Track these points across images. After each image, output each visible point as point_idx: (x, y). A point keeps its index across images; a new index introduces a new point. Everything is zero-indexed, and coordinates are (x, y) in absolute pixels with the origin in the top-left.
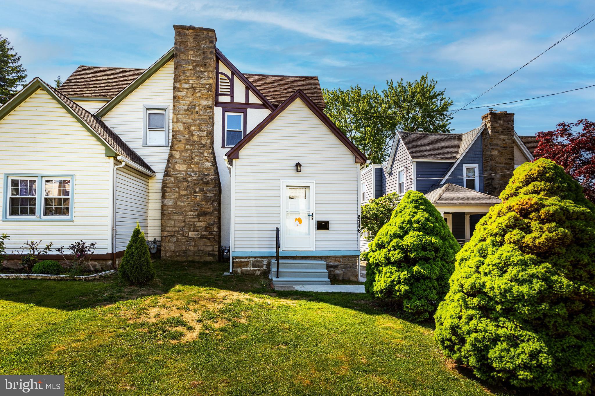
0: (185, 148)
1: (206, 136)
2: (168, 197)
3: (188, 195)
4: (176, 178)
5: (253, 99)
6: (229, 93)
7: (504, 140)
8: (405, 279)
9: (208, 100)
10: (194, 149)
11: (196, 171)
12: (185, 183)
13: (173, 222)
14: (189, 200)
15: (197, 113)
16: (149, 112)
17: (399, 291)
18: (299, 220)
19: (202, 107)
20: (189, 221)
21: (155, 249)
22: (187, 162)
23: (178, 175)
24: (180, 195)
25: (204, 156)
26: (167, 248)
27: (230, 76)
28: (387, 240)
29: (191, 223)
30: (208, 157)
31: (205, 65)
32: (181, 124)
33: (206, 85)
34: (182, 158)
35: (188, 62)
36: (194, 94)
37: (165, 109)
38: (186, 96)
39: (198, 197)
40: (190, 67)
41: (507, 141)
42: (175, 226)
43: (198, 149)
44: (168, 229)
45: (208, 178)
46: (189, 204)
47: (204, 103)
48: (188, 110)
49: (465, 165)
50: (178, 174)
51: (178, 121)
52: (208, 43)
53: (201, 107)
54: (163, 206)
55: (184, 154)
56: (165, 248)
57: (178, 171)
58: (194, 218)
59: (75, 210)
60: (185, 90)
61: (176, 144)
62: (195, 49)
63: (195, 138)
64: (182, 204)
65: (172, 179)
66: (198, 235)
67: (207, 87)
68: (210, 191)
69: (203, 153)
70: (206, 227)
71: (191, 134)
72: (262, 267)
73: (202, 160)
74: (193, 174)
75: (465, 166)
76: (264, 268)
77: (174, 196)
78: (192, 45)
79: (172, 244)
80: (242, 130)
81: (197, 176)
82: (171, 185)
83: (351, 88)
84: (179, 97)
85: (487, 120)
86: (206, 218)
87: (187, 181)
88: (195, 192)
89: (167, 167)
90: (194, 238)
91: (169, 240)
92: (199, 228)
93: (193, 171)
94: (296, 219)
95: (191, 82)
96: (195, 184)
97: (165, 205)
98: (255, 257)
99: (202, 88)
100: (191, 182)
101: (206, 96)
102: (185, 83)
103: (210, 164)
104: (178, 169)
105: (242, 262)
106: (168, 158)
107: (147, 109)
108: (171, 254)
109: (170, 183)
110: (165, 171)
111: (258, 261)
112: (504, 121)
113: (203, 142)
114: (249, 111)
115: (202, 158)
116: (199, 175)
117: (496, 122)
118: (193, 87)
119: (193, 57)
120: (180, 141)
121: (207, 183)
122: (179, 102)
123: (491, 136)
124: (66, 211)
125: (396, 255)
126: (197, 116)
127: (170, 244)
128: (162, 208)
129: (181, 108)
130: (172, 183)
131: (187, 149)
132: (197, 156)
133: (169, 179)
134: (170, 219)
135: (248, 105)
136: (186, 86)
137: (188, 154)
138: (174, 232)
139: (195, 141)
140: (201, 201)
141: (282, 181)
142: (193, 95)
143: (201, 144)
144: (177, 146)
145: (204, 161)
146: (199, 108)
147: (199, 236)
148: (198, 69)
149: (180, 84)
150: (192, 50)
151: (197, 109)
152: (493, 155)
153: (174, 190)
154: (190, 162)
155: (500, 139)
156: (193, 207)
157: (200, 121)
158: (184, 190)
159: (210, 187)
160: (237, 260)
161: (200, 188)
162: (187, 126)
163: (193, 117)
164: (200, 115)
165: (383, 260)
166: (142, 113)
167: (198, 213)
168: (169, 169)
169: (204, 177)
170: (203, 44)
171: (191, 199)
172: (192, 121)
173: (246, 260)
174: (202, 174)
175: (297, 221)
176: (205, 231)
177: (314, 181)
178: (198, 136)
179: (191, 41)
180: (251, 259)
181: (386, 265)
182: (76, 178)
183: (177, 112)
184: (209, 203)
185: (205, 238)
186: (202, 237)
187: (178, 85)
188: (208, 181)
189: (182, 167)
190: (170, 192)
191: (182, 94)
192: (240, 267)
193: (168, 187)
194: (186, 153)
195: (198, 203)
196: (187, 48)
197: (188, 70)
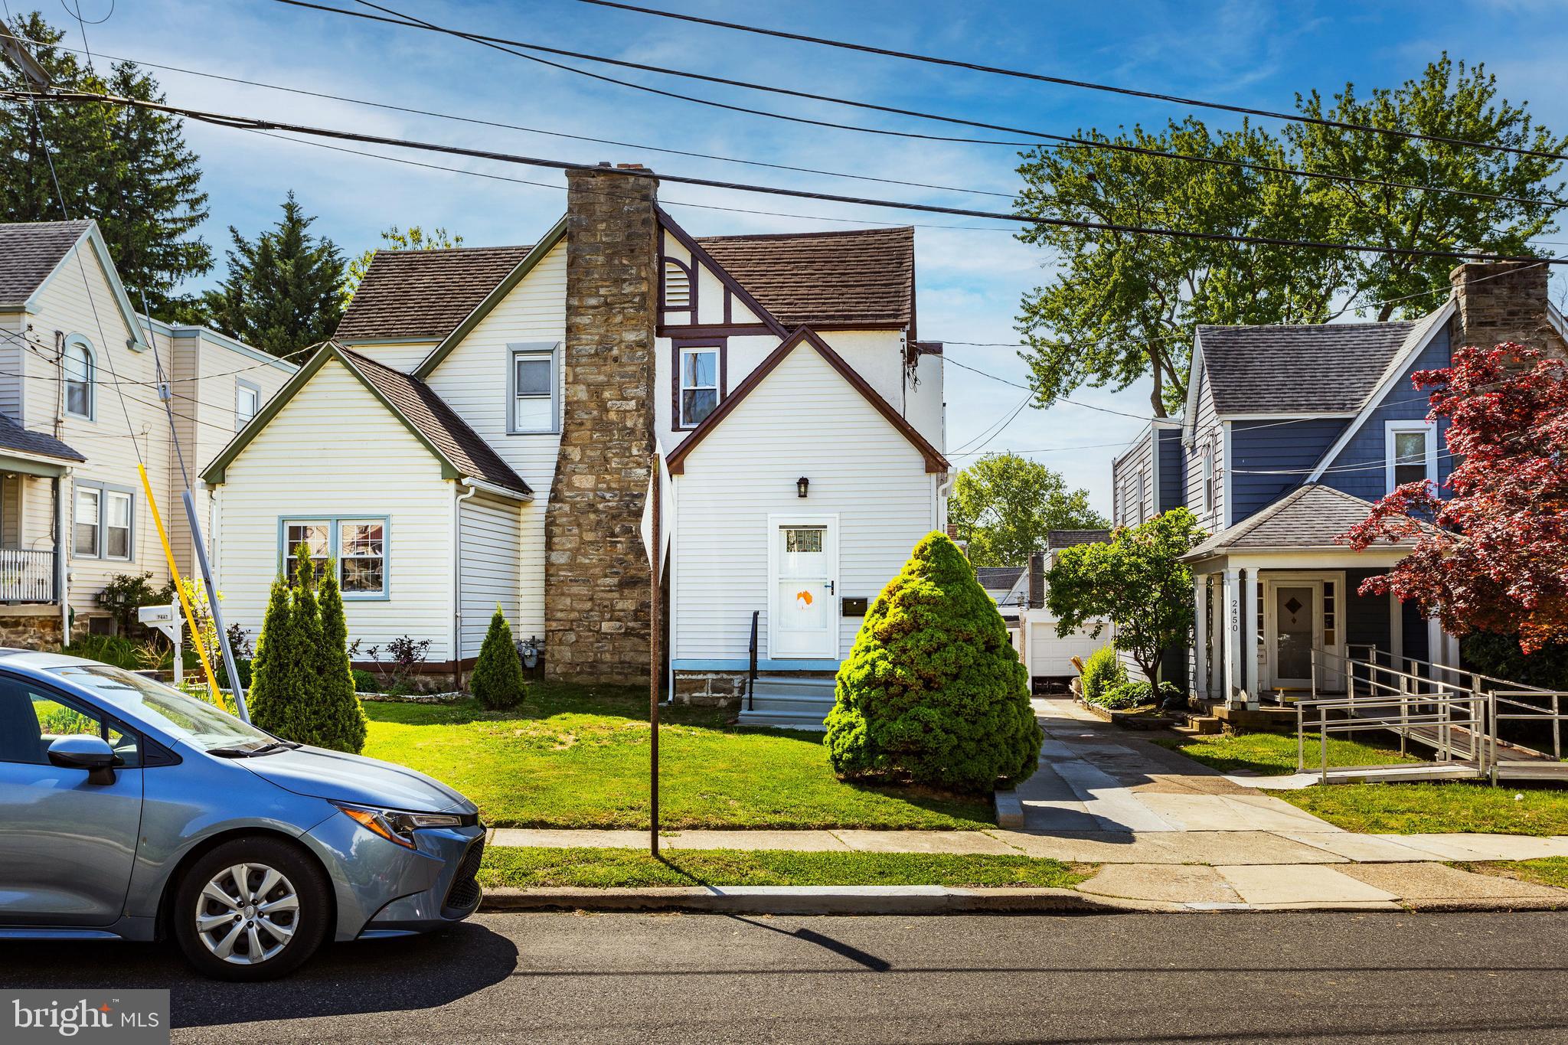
0: (591, 438)
1: (638, 410)
2: (557, 547)
3: (598, 542)
4: (573, 505)
5: (742, 314)
6: (687, 304)
9: (639, 330)
10: (611, 441)
11: (615, 489)
12: (592, 516)
13: (568, 601)
14: (601, 551)
15: (616, 360)
16: (518, 358)
18: (807, 597)
19: (627, 347)
20: (601, 599)
21: (534, 659)
22: (597, 468)
23: (578, 499)
24: (583, 542)
25: (631, 456)
26: (557, 656)
27: (689, 265)
29: (606, 603)
30: (640, 456)
31: (632, 251)
32: (583, 387)
33: (635, 296)
34: (586, 460)
35: (595, 249)
36: (608, 318)
37: (551, 351)
38: (592, 325)
39: (619, 545)
40: (601, 259)
42: (573, 610)
43: (618, 440)
44: (559, 615)
46: (600, 560)
47: (631, 337)
48: (597, 354)
49: (1390, 425)
50: (578, 496)
51: (576, 381)
52: (638, 200)
53: (623, 346)
54: (548, 564)
55: (589, 453)
56: (553, 655)
57: (578, 489)
58: (611, 591)
59: (392, 580)
60: (591, 311)
61: (572, 432)
62: (610, 217)
63: (613, 416)
64: (587, 561)
65: (567, 508)
66: (620, 627)
67: (637, 300)
69: (629, 449)
70: (636, 611)
71: (603, 407)
72: (731, 692)
73: (627, 464)
74: (608, 496)
75: (1392, 425)
76: (736, 693)
77: (571, 543)
78: (604, 208)
79: (567, 648)
80: (718, 387)
81: (617, 499)
82: (565, 519)
84: (578, 328)
85: (1459, 288)
86: (636, 593)
87: (596, 511)
88: (613, 535)
89: (556, 481)
90: (611, 634)
91: (560, 640)
92: (622, 614)
93: (609, 489)
94: (799, 595)
95: (602, 291)
96: (614, 517)
97: (553, 565)
98: (717, 672)
99: (625, 303)
100: (604, 512)
101: (634, 322)
102: (590, 296)
103: (644, 472)
104: (577, 484)
105: (693, 680)
106: (558, 462)
107: (514, 353)
108: (565, 670)
109: (561, 516)
110: (552, 490)
111: (722, 678)
112: (1513, 288)
113: (629, 424)
114: (731, 341)
115: (626, 460)
116: (621, 497)
117: (1485, 292)
118: (606, 304)
119: (606, 235)
120: (581, 424)
122: (578, 339)
123: (1468, 336)
124: (377, 582)
126: (615, 367)
127: (562, 647)
128: (547, 570)
129: (583, 352)
130: (566, 515)
131: (596, 442)
132: (615, 455)
133: (560, 508)
134: (563, 594)
135: (729, 328)
136: (593, 302)
137: (598, 452)
138: (572, 621)
139: (613, 423)
140: (625, 554)
141: (769, 516)
142: (606, 320)
143: (625, 428)
144: (576, 434)
145: (631, 465)
146: (620, 349)
147: (623, 631)
151: (615, 352)
153: (570, 530)
154: (603, 468)
156: (609, 568)
157: (622, 377)
158: (591, 530)
160: (681, 677)
161: (623, 526)
162: (596, 390)
163: (607, 369)
164: (621, 365)
166: (504, 363)
167: (620, 582)
168: (560, 486)
169: (632, 502)
170: (629, 204)
171: (606, 550)
172: (606, 379)
173: (700, 677)
174: (627, 495)
175: (802, 599)
176: (635, 620)
177: (837, 515)
178: (618, 411)
179: (602, 200)
180: (710, 676)
182: (393, 520)
183: (574, 361)
184: (643, 559)
185: (633, 635)
186: (629, 633)
187: (575, 302)
188: (640, 510)
189: (585, 481)
190: (563, 535)
191: (585, 320)
192: (690, 691)
193: (557, 525)
194: (594, 449)
195: (621, 559)
196: (595, 218)
197: (596, 266)
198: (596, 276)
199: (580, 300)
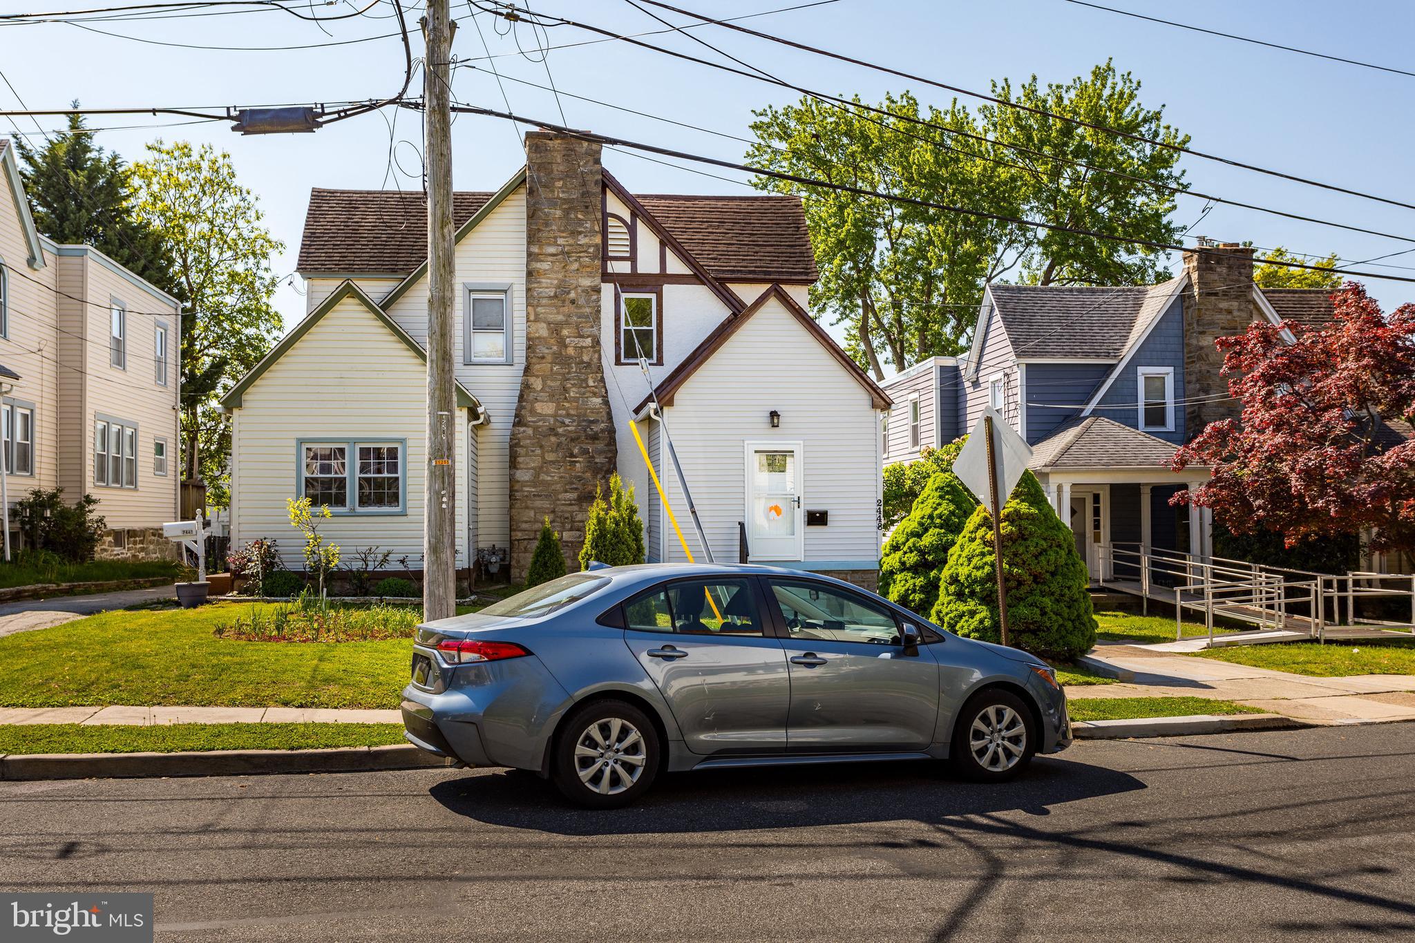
0: (552, 370)
1: (592, 347)
2: (522, 466)
3: (559, 462)
4: (536, 429)
5: (675, 266)
6: (628, 255)
7: (1229, 312)
8: (921, 586)
9: (590, 277)
10: (569, 373)
11: (574, 415)
12: (553, 439)
13: (532, 513)
14: (562, 470)
15: (573, 302)
16: (474, 296)
17: (914, 600)
19: (583, 291)
20: (562, 511)
22: (557, 397)
23: (541, 423)
24: (545, 462)
25: (588, 386)
26: (522, 562)
27: (629, 221)
28: (903, 540)
29: (567, 515)
30: (596, 387)
31: (587, 207)
32: (545, 325)
33: (589, 246)
34: (547, 389)
35: (553, 203)
36: (566, 265)
37: (505, 291)
38: (552, 271)
39: (578, 465)
40: (558, 213)
41: (1236, 313)
42: (537, 521)
43: (575, 372)
44: (524, 526)
45: (596, 428)
46: (561, 477)
47: (586, 282)
48: (556, 296)
50: (540, 421)
51: (537, 320)
52: (591, 163)
53: (579, 290)
54: (512, 480)
55: (549, 382)
56: (518, 562)
57: (540, 415)
58: (571, 505)
59: (409, 497)
60: (550, 258)
61: (534, 364)
62: (567, 176)
63: (571, 351)
64: (549, 478)
65: (530, 431)
66: (580, 537)
67: (591, 250)
68: (601, 452)
69: (586, 380)
71: (562, 344)
73: (584, 394)
74: (567, 421)
75: (1142, 370)
77: (535, 463)
78: (561, 168)
79: (531, 555)
80: (654, 327)
81: (575, 424)
82: (528, 441)
83: (888, 99)
84: (537, 272)
85: (1191, 265)
87: (556, 435)
88: (572, 455)
89: (520, 408)
90: (572, 542)
91: (525, 548)
92: (581, 524)
93: (568, 415)
94: (771, 509)
95: (560, 241)
96: (572, 440)
97: (518, 482)
99: (581, 252)
100: (564, 435)
101: (589, 270)
102: (549, 245)
103: (599, 400)
104: (539, 411)
106: (521, 391)
107: (470, 291)
109: (525, 438)
110: (516, 416)
112: (1230, 267)
113: (586, 358)
114: (667, 288)
115: (583, 390)
116: (579, 422)
117: (1211, 269)
118: (564, 252)
119: (563, 192)
120: (543, 358)
121: (594, 438)
122: (539, 282)
123: (1200, 304)
124: (394, 499)
125: (912, 558)
126: (572, 308)
127: (527, 555)
128: (510, 486)
129: (544, 295)
130: (530, 438)
131: (557, 373)
132: (574, 385)
133: (524, 431)
134: (527, 508)
135: (664, 277)
136: (552, 250)
137: (558, 383)
138: (536, 531)
139: (570, 357)
140: (583, 473)
141: (746, 442)
142: (564, 267)
143: (583, 362)
144: (537, 367)
145: (587, 395)
146: (577, 293)
147: (582, 539)
148: (572, 216)
149: (541, 248)
150: (560, 179)
151: (573, 295)
152: (1201, 348)
153: (533, 451)
154: (563, 397)
155: (1220, 311)
156: (569, 485)
157: (579, 317)
158: (552, 451)
159: (600, 445)
161: (581, 448)
162: (555, 329)
163: (566, 309)
164: (579, 307)
165: (897, 565)
166: (460, 300)
167: (578, 496)
168: (523, 412)
169: (589, 427)
170: (583, 166)
171: (565, 469)
172: (564, 319)
174: (584, 421)
175: (773, 511)
177: (802, 443)
178: (575, 347)
179: (559, 161)
181: (902, 571)
182: (409, 443)
183: (534, 301)
184: (599, 476)
187: (535, 249)
188: (596, 433)
189: (546, 408)
190: (526, 455)
191: (545, 266)
193: (522, 446)
194: (555, 380)
195: (579, 477)
196: (552, 176)
197: (554, 219)
198: (554, 227)
199: (540, 248)
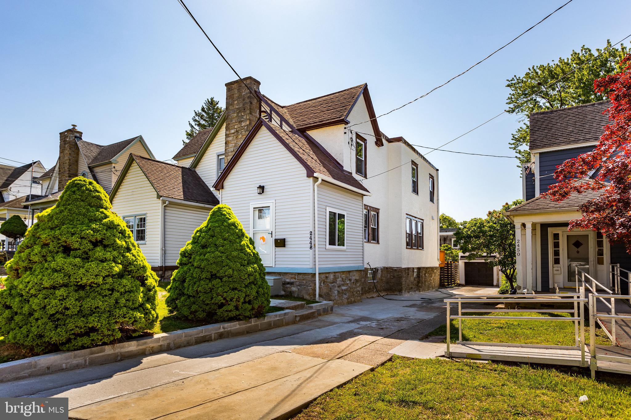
31: (244, 109)
33: (245, 126)
35: (234, 111)
38: (233, 140)
40: (235, 115)
52: (246, 90)
59: (146, 237)
60: (232, 135)
62: (238, 98)
67: (245, 128)
84: (228, 142)
94: (261, 238)
95: (236, 127)
99: (242, 130)
101: (244, 136)
107: (218, 156)
118: (237, 131)
119: (237, 105)
122: (228, 146)
136: (233, 131)
141: (250, 203)
148: (240, 115)
150: (236, 100)
166: (215, 160)
175: (262, 240)
177: (271, 201)
182: (148, 215)
191: (230, 139)
197: (234, 118)
198: (234, 121)
